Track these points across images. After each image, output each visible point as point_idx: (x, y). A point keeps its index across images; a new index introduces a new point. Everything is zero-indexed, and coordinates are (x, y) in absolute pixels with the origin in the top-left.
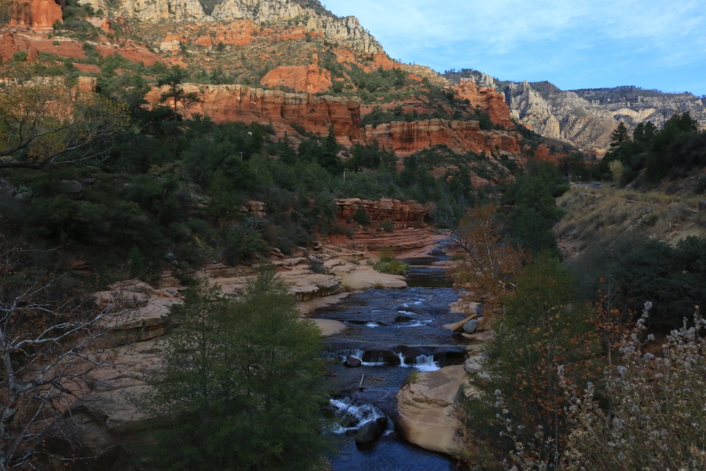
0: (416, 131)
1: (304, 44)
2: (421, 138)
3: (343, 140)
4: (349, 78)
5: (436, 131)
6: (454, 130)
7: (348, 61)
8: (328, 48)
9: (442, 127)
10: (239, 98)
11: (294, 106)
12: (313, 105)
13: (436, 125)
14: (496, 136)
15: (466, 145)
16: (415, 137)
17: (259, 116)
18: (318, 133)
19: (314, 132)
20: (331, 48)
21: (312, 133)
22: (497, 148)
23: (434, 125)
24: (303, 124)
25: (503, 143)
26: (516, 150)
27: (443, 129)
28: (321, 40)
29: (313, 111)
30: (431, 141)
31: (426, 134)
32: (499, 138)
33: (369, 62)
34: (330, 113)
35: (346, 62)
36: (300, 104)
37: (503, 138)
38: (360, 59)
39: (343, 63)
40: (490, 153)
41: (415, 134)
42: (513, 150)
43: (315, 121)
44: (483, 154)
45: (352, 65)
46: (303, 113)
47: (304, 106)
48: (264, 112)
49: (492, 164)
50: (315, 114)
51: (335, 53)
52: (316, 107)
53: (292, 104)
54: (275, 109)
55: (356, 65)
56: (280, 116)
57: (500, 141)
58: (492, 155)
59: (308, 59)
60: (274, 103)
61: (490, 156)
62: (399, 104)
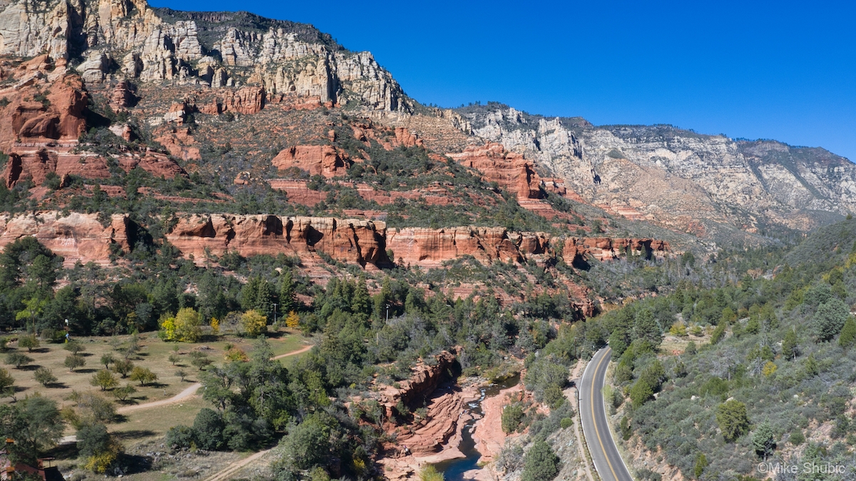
0: (442, 240)
1: (320, 117)
2: (446, 247)
4: (368, 158)
5: (462, 241)
6: (481, 237)
7: (367, 135)
9: (469, 236)
10: (265, 229)
12: (339, 230)
13: (463, 233)
14: (524, 238)
15: (493, 254)
16: (441, 245)
17: (285, 246)
18: (345, 260)
19: (339, 258)
20: (349, 122)
21: (337, 260)
22: (525, 252)
23: (460, 234)
24: (328, 250)
25: (530, 246)
26: (544, 251)
27: (469, 239)
28: (338, 112)
29: (339, 236)
30: (457, 250)
31: (452, 243)
32: (527, 240)
33: (390, 137)
34: (355, 238)
35: (364, 138)
36: (325, 229)
38: (380, 134)
40: (517, 260)
43: (341, 248)
44: (511, 261)
45: (372, 140)
46: (329, 239)
47: (329, 231)
48: (290, 241)
50: (341, 240)
51: (353, 127)
52: (342, 232)
53: (317, 229)
54: (301, 236)
55: (375, 141)
56: (305, 243)
57: (528, 243)
59: (324, 137)
60: (300, 231)
61: (518, 264)
62: (423, 192)
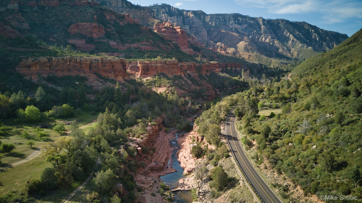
0: (150, 66)
1: (89, 9)
2: (153, 69)
3: (119, 79)
4: (113, 29)
5: (160, 66)
6: (167, 65)
7: (112, 18)
8: (101, 11)
9: (162, 65)
10: (68, 63)
11: (95, 64)
12: (105, 63)
13: (160, 63)
14: (185, 65)
15: (173, 72)
16: (150, 69)
17: (79, 71)
18: (108, 77)
19: (105, 76)
20: (103, 12)
21: (105, 77)
22: (186, 71)
23: (158, 63)
24: (100, 72)
25: (188, 68)
26: (194, 70)
27: (163, 66)
28: (97, 7)
29: (105, 66)
30: (157, 71)
31: (155, 67)
32: (186, 65)
33: (122, 19)
34: (113, 66)
35: (111, 19)
36: (98, 63)
37: (188, 65)
38: (118, 17)
39: (109, 20)
40: (183, 74)
41: (150, 68)
42: (192, 71)
43: (106, 71)
44: (181, 75)
45: (114, 20)
46: (100, 67)
47: (100, 64)
48: (81, 69)
49: (184, 80)
50: (106, 68)
51: (105, 14)
52: (106, 64)
53: (94, 63)
54: (86, 66)
55: (116, 21)
56: (89, 70)
57: (187, 67)
58: (184, 75)
59: (92, 19)
60: (86, 64)
61: (184, 76)
62: (139, 44)
